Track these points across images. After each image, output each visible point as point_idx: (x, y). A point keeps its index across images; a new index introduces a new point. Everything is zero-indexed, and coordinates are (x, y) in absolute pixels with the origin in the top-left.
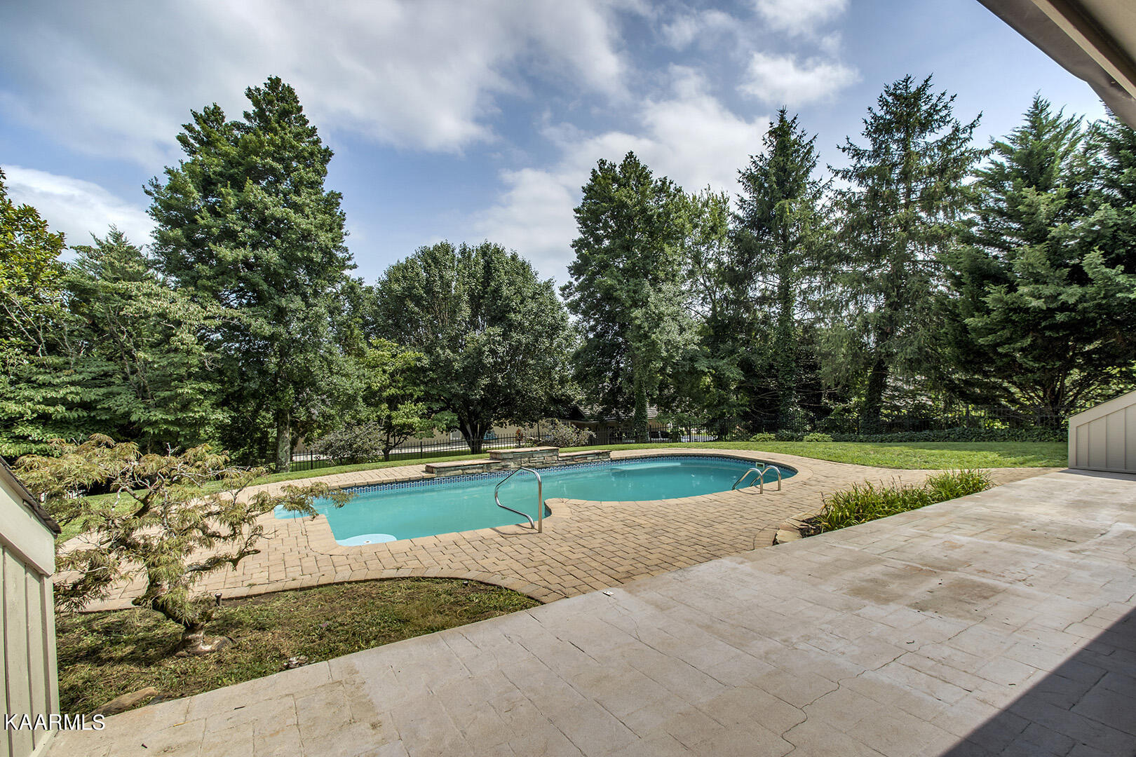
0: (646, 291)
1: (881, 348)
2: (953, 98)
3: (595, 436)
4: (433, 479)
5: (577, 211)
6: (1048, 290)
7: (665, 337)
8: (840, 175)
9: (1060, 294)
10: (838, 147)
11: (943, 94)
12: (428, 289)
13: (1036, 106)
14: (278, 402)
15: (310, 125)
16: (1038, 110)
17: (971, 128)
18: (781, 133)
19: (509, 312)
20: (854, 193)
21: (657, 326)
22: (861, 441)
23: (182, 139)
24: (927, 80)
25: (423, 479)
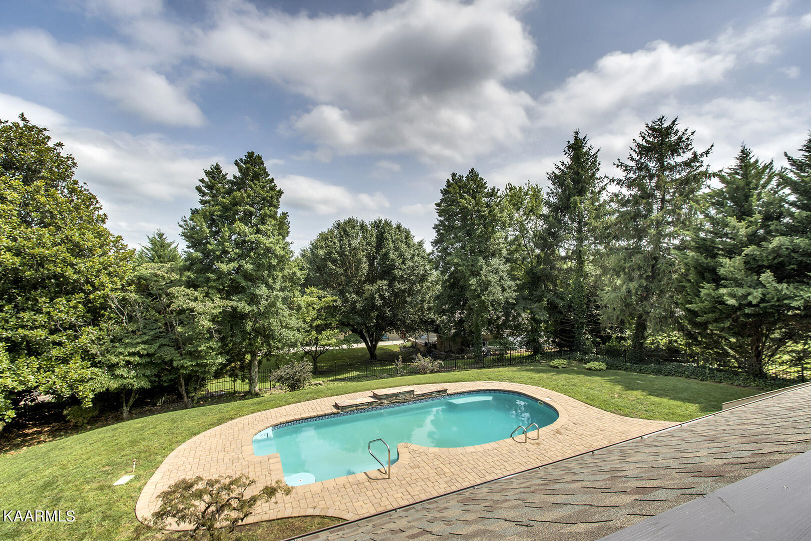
0: (479, 264)
1: (640, 307)
2: (693, 133)
3: (443, 364)
4: (338, 413)
5: (437, 205)
6: (740, 292)
7: (491, 298)
8: (615, 182)
9: (749, 294)
10: (614, 164)
11: (686, 130)
12: (341, 254)
13: (743, 151)
14: (251, 347)
15: (270, 177)
16: (745, 155)
17: (706, 154)
18: (577, 147)
19: (394, 269)
20: (624, 196)
21: (486, 289)
22: (626, 369)
23: (198, 189)
24: (675, 121)
25: (333, 414)
